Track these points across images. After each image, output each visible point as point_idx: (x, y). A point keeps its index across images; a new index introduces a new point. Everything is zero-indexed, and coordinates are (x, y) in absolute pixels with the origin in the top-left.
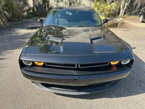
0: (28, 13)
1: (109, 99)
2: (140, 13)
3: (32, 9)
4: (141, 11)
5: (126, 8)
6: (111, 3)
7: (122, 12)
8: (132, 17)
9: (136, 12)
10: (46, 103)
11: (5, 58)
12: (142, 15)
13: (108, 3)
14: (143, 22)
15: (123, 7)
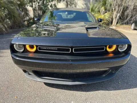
0: (28, 22)
1: (107, 91)
2: (132, 22)
3: (32, 19)
4: (132, 20)
5: (118, 18)
6: (104, 14)
7: (115, 22)
8: (125, 26)
9: (128, 21)
10: (37, 94)
11: (1, 56)
12: (134, 23)
13: (102, 14)
14: (135, 29)
15: (116, 18)
